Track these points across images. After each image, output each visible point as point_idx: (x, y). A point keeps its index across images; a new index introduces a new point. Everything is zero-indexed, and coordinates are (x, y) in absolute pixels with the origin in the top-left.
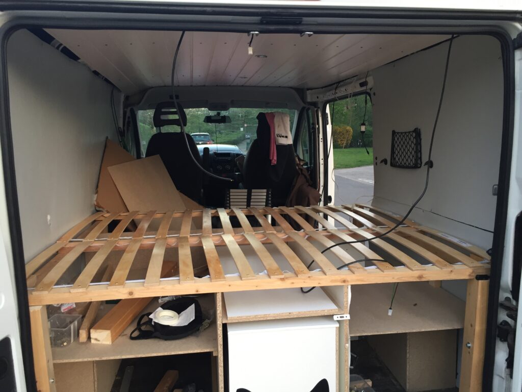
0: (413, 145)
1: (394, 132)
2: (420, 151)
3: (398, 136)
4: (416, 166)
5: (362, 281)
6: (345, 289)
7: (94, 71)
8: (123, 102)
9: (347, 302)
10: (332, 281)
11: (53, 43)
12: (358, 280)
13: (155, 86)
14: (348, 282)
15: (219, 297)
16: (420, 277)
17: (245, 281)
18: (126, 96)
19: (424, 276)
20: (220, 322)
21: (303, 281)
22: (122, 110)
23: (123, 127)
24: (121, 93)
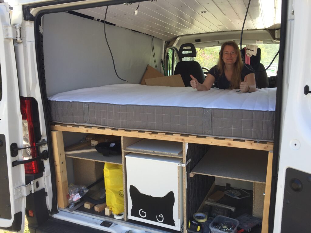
5: (193, 141)
6: (183, 145)
7: (132, 30)
8: (165, 45)
9: (184, 152)
10: (176, 139)
11: (94, 19)
12: (191, 140)
13: (180, 35)
14: (185, 140)
15: (122, 138)
16: (229, 144)
17: (133, 132)
18: (167, 42)
19: (232, 144)
20: (123, 151)
21: (161, 136)
22: (163, 50)
23: (164, 59)
24: (163, 40)
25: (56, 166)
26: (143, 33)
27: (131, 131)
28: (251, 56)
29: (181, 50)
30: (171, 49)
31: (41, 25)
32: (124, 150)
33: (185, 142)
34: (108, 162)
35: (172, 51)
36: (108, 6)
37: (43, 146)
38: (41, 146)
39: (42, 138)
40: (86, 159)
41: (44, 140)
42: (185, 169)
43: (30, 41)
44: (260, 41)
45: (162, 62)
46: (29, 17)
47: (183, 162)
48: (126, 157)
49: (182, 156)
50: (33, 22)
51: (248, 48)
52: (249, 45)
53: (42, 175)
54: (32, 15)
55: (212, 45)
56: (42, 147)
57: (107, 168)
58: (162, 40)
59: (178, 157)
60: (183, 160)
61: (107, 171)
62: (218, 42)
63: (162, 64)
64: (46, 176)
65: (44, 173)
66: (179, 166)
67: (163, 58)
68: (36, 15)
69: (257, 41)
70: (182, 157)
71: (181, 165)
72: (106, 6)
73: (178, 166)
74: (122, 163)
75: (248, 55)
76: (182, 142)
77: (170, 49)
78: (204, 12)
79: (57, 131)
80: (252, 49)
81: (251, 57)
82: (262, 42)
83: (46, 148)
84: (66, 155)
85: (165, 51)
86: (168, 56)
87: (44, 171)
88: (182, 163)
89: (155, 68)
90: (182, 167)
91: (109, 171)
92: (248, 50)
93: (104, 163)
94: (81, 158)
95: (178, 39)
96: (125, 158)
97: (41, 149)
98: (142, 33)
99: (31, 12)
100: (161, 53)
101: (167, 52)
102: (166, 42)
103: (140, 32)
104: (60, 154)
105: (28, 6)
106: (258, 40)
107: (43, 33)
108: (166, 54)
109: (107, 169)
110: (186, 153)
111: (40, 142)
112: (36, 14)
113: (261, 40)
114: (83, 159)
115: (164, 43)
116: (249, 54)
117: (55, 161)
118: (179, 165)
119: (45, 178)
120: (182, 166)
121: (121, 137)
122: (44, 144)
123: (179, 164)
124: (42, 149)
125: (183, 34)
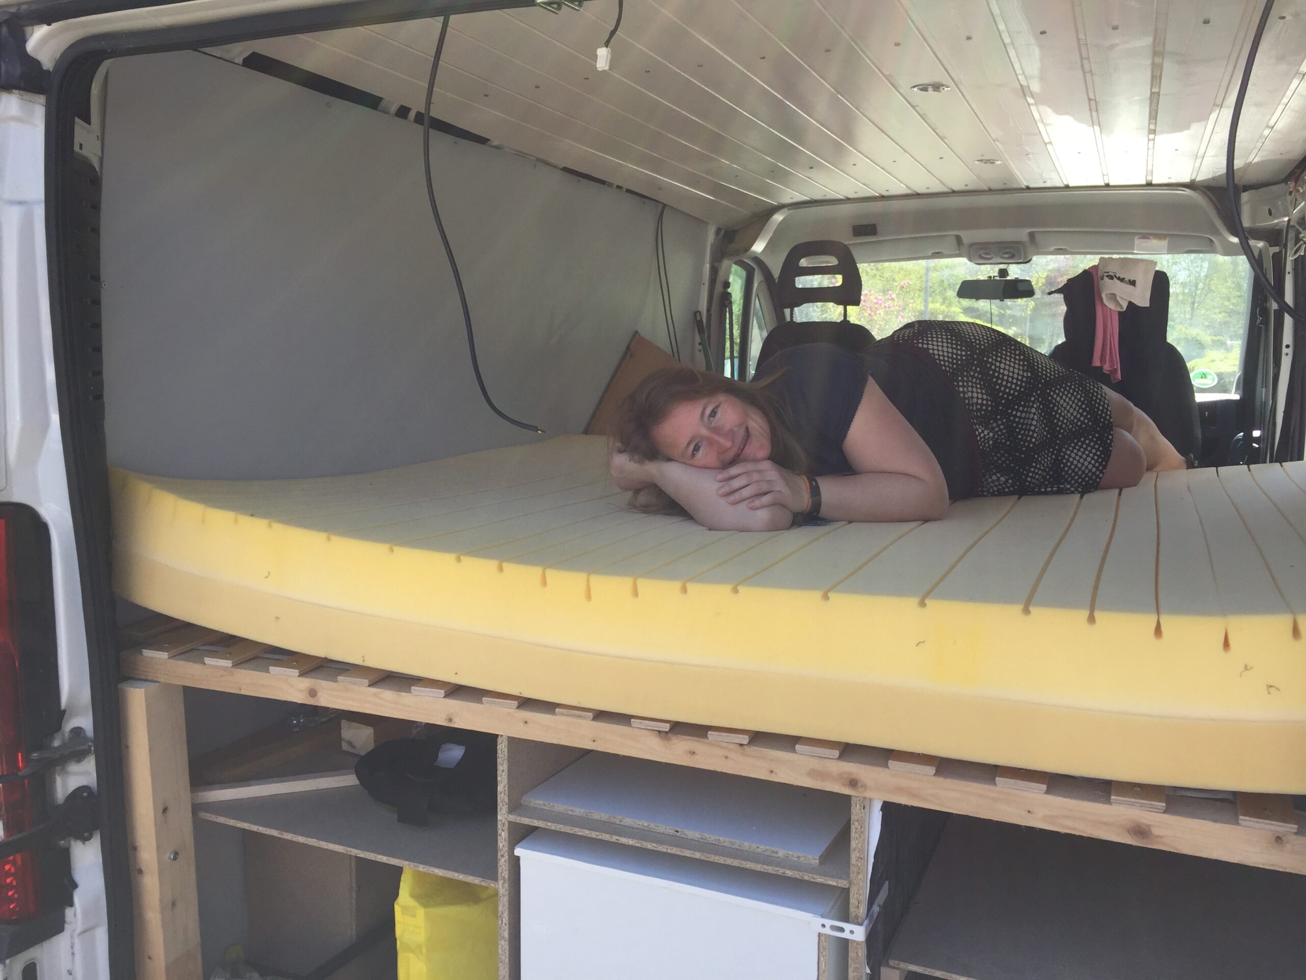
5: (914, 796)
6: (856, 810)
7: (566, 170)
8: (712, 245)
9: (861, 851)
10: (812, 773)
11: (383, 104)
12: (900, 790)
13: (787, 200)
14: (864, 786)
15: (502, 748)
16: (1140, 831)
17: (564, 718)
18: (726, 232)
19: (1156, 831)
20: (503, 815)
21: (723, 752)
22: (707, 267)
23: (709, 310)
24: (706, 223)
25: (140, 871)
26: (619, 187)
27: (554, 713)
28: (1125, 305)
29: (792, 269)
30: (741, 264)
31: (88, 121)
32: (511, 811)
33: (868, 794)
34: (421, 868)
35: (744, 273)
36: (453, 18)
37: (73, 767)
38: (58, 768)
39: (70, 724)
40: (301, 839)
41: (78, 731)
42: (862, 953)
43: (20, 203)
44: (1154, 242)
45: (699, 324)
46: (18, 70)
47: (852, 909)
48: (518, 851)
49: (847, 876)
50: (42, 99)
51: (1112, 269)
52: (1115, 256)
53: (57, 927)
54: (37, 63)
55: (930, 254)
56: (64, 772)
57: (413, 896)
58: (701, 223)
59: (820, 880)
60: (853, 901)
61: (414, 916)
62: (959, 239)
63: (701, 331)
64: (79, 930)
65: (69, 912)
66: (828, 936)
67: (703, 306)
68: (58, 63)
69: (1137, 241)
70: (843, 883)
71: (842, 930)
72: (441, 19)
73: (823, 931)
74: (495, 879)
75: (1110, 305)
76: (848, 798)
77: (736, 263)
78: (930, 89)
79: (152, 687)
80: (1128, 277)
81: (1120, 314)
82: (1164, 243)
83: (88, 773)
84: (197, 808)
85: (714, 271)
86: (729, 295)
87: (71, 904)
88: (846, 918)
89: (669, 351)
90: (845, 943)
91: (421, 912)
92: (1111, 278)
93: (399, 870)
94: (274, 833)
95: (778, 217)
96: (518, 859)
97: (59, 780)
98: (610, 185)
99: (31, 45)
100: (698, 283)
101: (721, 278)
102: (718, 231)
103: (603, 182)
104: (165, 810)
105: (13, 10)
106: (1145, 237)
107: (101, 160)
108: (719, 288)
109: (411, 902)
110: (871, 860)
111: (56, 743)
112: (58, 56)
113: (1160, 237)
114: (288, 836)
115: (711, 237)
116: (1113, 297)
117: (135, 848)
118: (827, 931)
119: (77, 941)
120: (846, 935)
121: (499, 740)
122: (79, 756)
123: (829, 923)
124: (65, 785)
125: (799, 197)
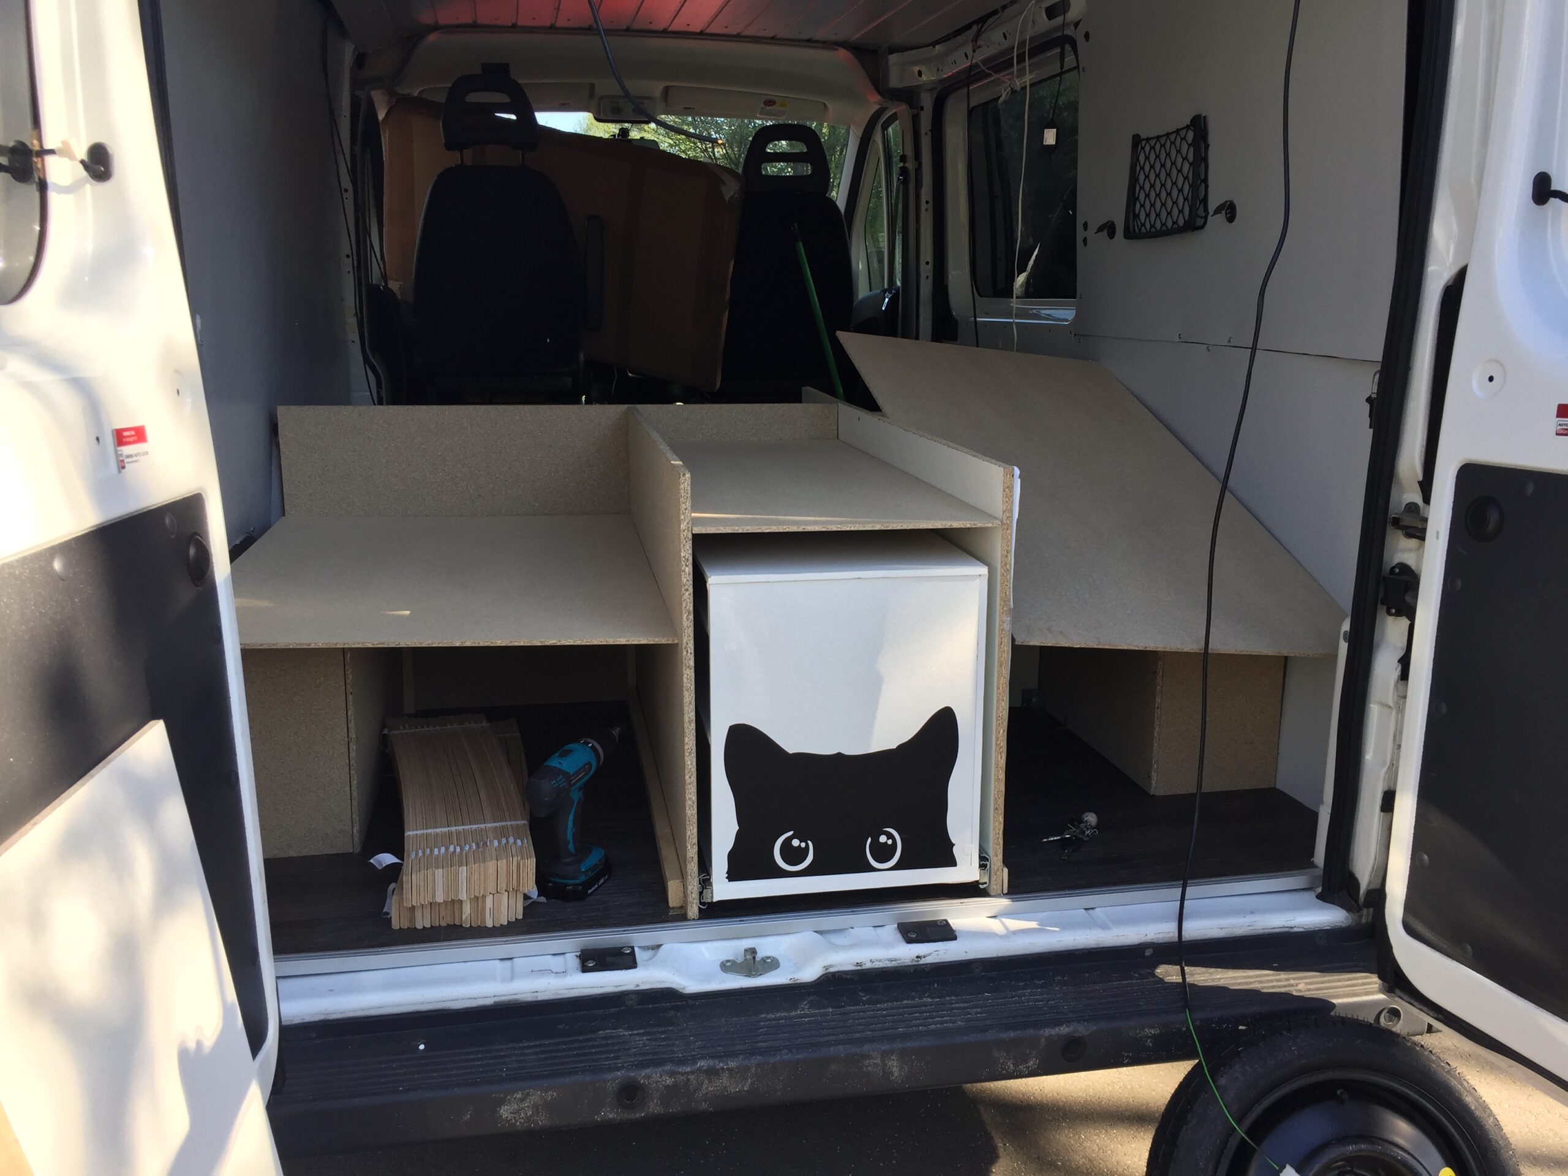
0: (1186, 167)
1: (1137, 140)
2: (1205, 181)
3: (1147, 148)
4: (1193, 225)
8: (351, 70)
22: (347, 95)
23: (352, 149)
55: (557, 104)
62: (592, 89)
67: (346, 145)
85: (357, 101)
102: (354, 53)
115: (348, 60)
